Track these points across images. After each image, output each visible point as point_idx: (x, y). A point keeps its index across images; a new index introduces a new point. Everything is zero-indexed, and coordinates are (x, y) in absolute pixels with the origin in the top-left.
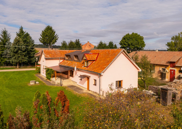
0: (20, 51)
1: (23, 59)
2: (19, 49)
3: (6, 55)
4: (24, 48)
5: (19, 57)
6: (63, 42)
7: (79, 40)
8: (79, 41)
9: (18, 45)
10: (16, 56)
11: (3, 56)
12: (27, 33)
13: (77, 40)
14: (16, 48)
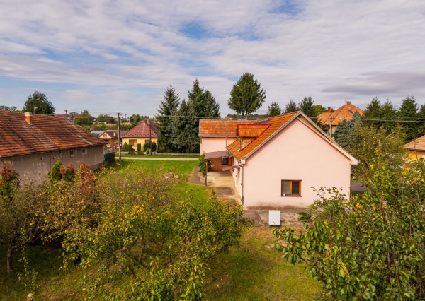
0: (187, 126)
1: (193, 139)
2: (187, 122)
3: (170, 133)
4: (194, 119)
5: (186, 136)
6: (273, 105)
7: (310, 98)
8: (312, 101)
9: (186, 115)
10: (183, 134)
11: (166, 135)
12: (208, 92)
13: (306, 100)
14: (181, 119)
